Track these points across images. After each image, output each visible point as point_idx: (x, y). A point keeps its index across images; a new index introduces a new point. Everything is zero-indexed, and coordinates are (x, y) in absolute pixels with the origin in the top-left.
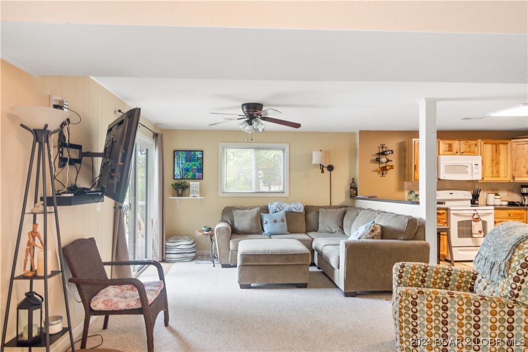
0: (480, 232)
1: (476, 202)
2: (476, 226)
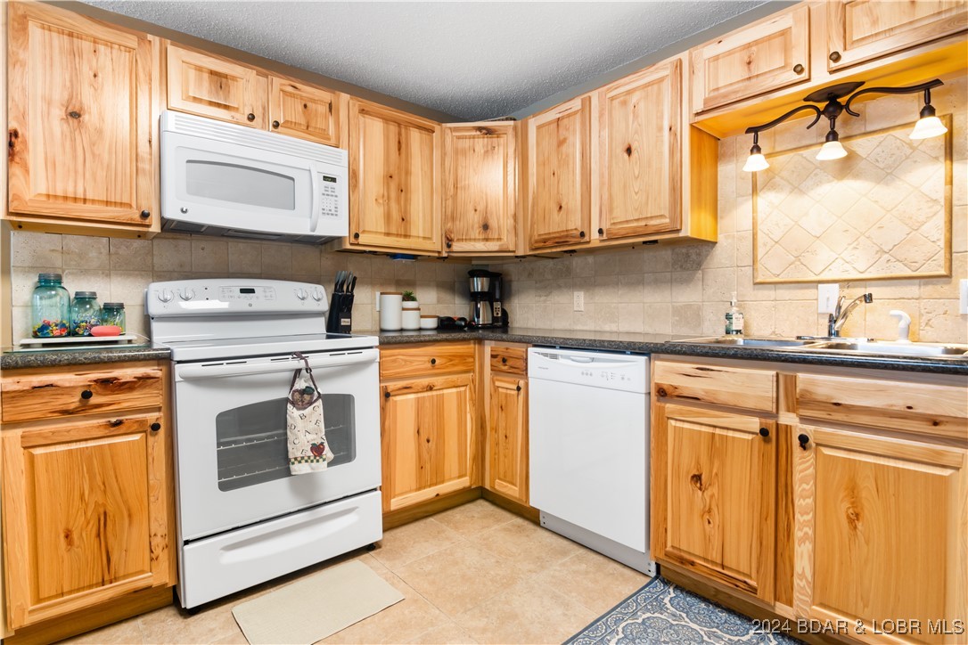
0: (317, 450)
1: (344, 322)
2: (300, 424)
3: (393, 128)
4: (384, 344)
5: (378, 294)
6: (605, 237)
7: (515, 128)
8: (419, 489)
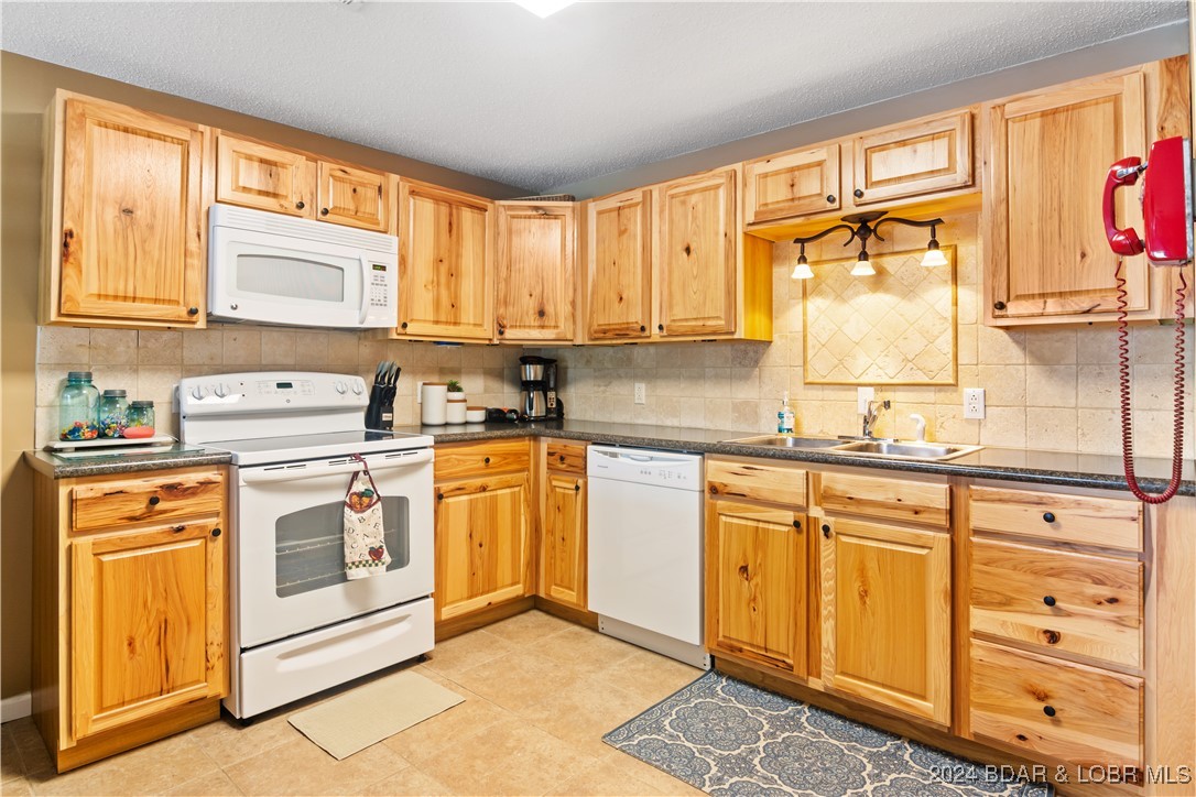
0: (376, 553)
1: (386, 417)
2: (359, 527)
3: (444, 209)
4: (440, 442)
5: (420, 384)
6: (665, 333)
7: (574, 209)
8: (470, 597)
